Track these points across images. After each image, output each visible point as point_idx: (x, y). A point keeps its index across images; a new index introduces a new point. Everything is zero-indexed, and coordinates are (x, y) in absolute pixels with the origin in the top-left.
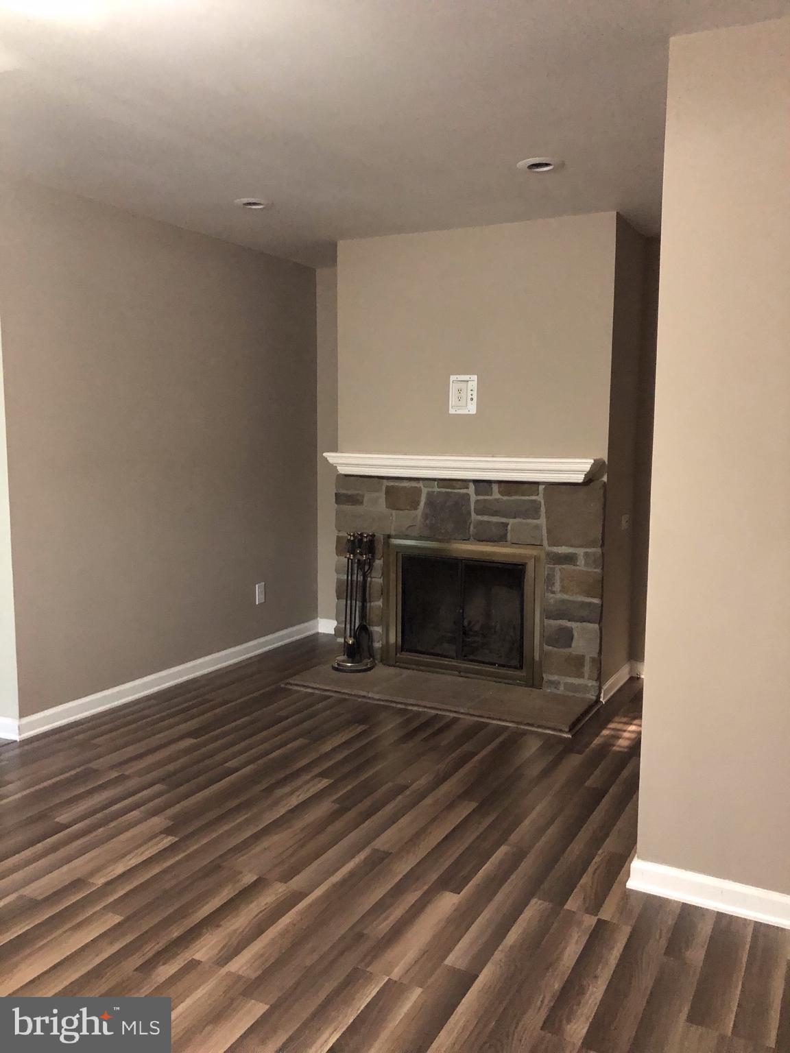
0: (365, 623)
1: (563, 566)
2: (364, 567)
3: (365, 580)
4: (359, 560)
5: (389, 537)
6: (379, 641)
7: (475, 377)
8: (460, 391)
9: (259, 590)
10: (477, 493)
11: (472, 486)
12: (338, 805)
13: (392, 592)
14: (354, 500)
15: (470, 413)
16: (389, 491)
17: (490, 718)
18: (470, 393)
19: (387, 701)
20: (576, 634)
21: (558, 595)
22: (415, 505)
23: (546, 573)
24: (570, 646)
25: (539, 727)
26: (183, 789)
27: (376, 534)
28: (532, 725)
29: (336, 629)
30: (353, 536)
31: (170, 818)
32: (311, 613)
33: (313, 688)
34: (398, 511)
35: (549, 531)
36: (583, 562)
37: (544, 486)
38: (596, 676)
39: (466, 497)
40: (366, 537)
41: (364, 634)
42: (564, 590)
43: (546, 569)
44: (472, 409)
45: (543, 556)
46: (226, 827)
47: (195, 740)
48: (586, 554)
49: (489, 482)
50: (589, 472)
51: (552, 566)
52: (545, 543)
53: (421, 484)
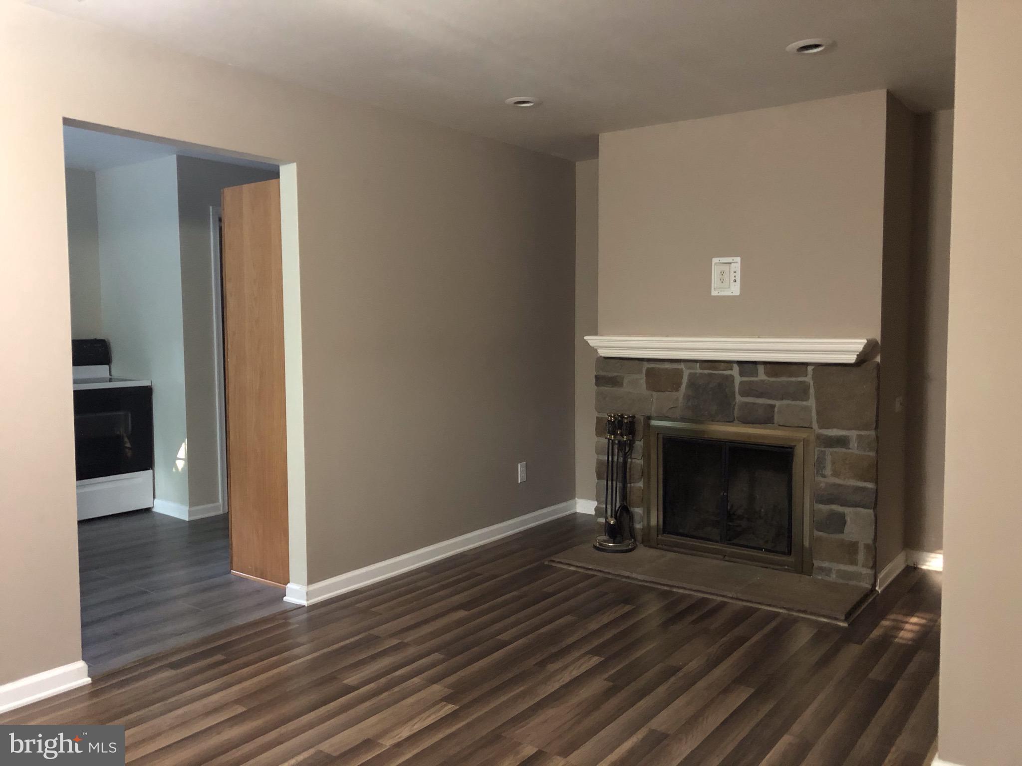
0: (625, 504)
1: (835, 450)
2: (626, 448)
3: (625, 463)
4: (619, 442)
5: (649, 418)
6: (640, 523)
7: (738, 259)
8: (722, 273)
9: (521, 468)
10: (742, 374)
11: (736, 368)
12: (611, 684)
13: (653, 472)
14: (614, 382)
15: (733, 294)
16: (650, 373)
17: (759, 603)
18: (733, 274)
19: (651, 582)
20: (848, 519)
21: (829, 479)
22: (676, 387)
23: (816, 457)
24: (843, 532)
25: (811, 614)
26: (459, 659)
27: (636, 416)
28: (805, 612)
29: (597, 509)
30: (614, 417)
31: (449, 687)
32: (569, 493)
33: (577, 567)
34: (659, 393)
35: (818, 413)
36: (856, 445)
37: (813, 367)
38: (871, 564)
39: (731, 378)
40: (627, 418)
41: (625, 514)
42: (836, 474)
43: (816, 453)
44: (735, 290)
45: (812, 438)
46: (504, 698)
47: (467, 613)
48: (859, 437)
49: (755, 363)
50: (861, 352)
51: (823, 449)
52: (815, 426)
53: (682, 366)
